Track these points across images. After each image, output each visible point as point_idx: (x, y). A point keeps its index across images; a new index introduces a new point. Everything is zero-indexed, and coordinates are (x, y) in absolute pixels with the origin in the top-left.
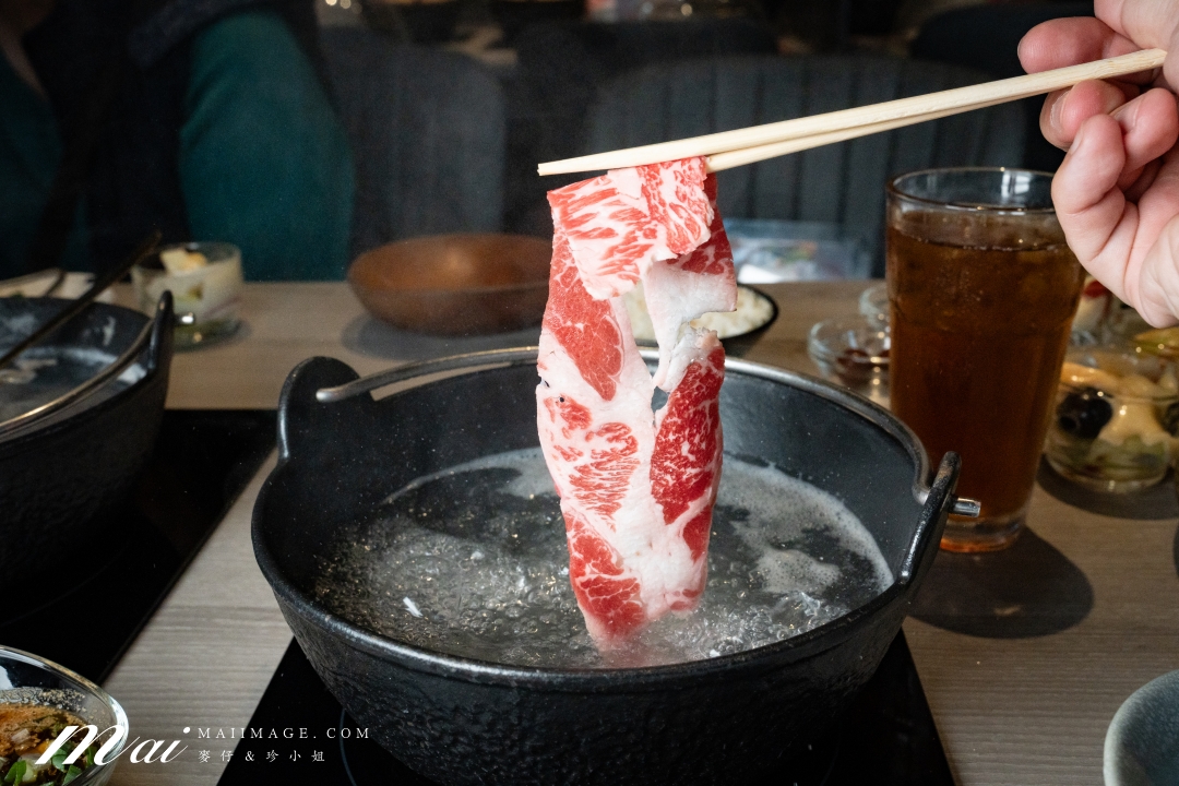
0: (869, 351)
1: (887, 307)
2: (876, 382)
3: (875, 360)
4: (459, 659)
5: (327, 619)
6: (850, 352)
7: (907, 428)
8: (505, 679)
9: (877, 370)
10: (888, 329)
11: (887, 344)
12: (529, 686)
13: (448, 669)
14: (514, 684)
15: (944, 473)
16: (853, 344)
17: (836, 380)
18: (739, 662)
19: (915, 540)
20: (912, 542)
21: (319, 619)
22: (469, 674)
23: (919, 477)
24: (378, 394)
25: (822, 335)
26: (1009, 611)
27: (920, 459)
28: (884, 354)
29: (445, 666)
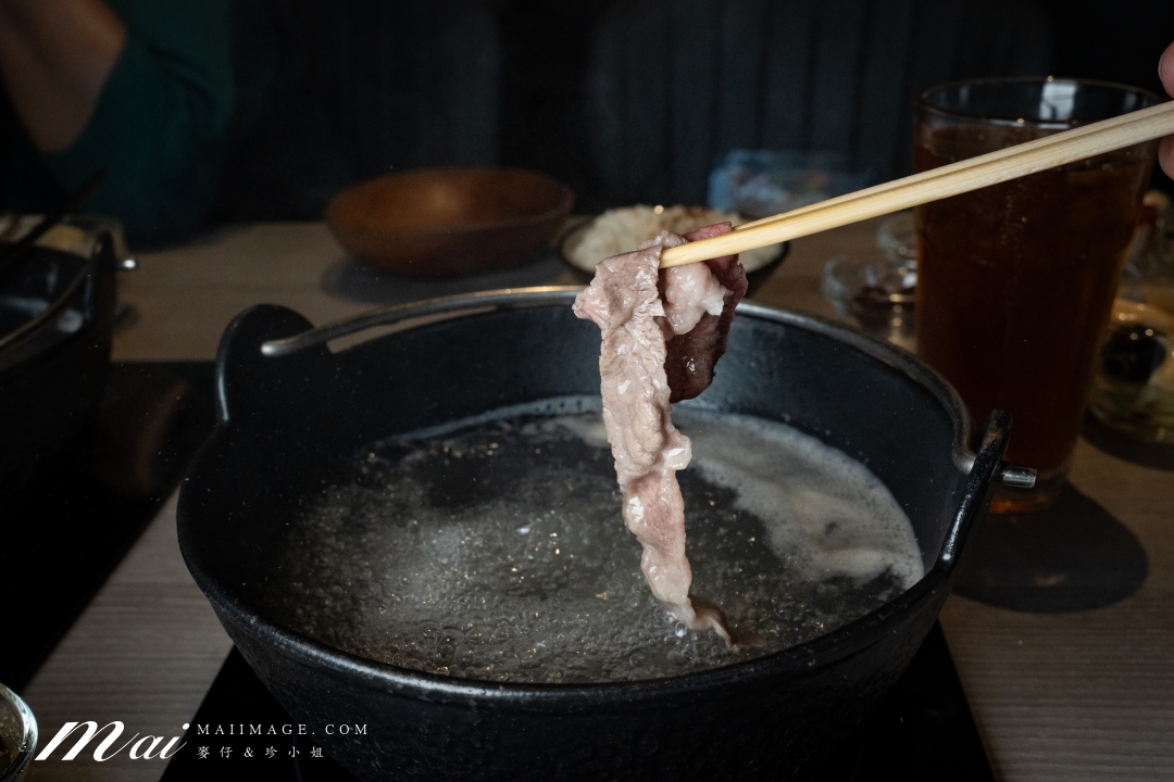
0: (889, 287)
1: (914, 239)
2: (897, 322)
3: (896, 298)
4: (406, 672)
5: (252, 621)
6: (868, 289)
7: (942, 379)
8: (462, 697)
9: (897, 310)
10: (913, 264)
11: (911, 280)
12: (491, 705)
13: (393, 685)
14: (473, 703)
15: (991, 437)
16: (871, 280)
17: (852, 322)
18: (747, 673)
19: (959, 517)
20: (954, 520)
21: (243, 620)
22: (419, 690)
23: (960, 440)
24: (337, 346)
25: (836, 273)
26: (1052, 581)
27: (960, 417)
28: (906, 291)
29: (390, 681)
